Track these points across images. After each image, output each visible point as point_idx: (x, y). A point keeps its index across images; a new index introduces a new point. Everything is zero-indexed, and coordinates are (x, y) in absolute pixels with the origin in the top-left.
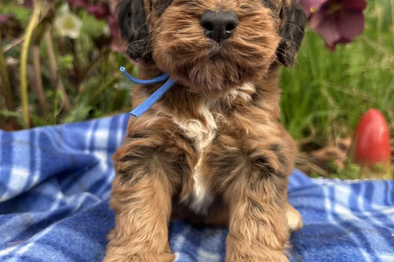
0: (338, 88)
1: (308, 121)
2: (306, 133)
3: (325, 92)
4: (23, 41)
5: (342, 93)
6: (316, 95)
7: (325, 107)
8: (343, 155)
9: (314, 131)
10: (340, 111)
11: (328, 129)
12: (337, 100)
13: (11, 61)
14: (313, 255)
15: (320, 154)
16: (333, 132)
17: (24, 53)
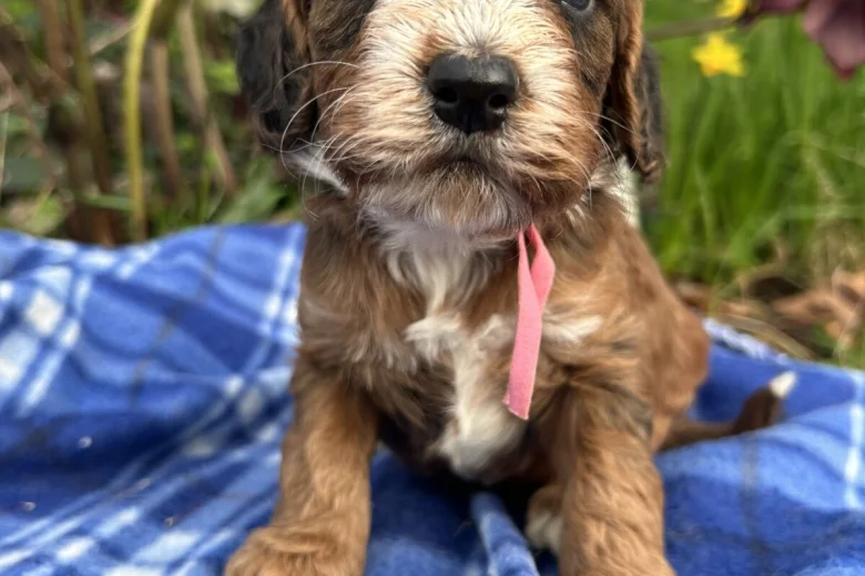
0: (842, 153)
1: (769, 227)
2: (763, 253)
3: (811, 160)
5: (851, 166)
6: (792, 166)
7: (811, 196)
8: (849, 315)
9: (781, 251)
10: (845, 206)
11: (815, 247)
12: (840, 181)
13: (104, 71)
15: (795, 307)
16: (825, 255)
17: (134, 62)
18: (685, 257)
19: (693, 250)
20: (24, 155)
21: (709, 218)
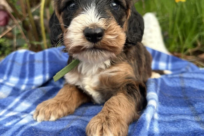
1: (196, 38)
2: (195, 45)
4: (40, 7)
9: (199, 44)
13: (36, 17)
14: (200, 105)
17: (42, 12)
18: (176, 48)
19: (177, 46)
20: (20, 38)
21: (181, 37)
